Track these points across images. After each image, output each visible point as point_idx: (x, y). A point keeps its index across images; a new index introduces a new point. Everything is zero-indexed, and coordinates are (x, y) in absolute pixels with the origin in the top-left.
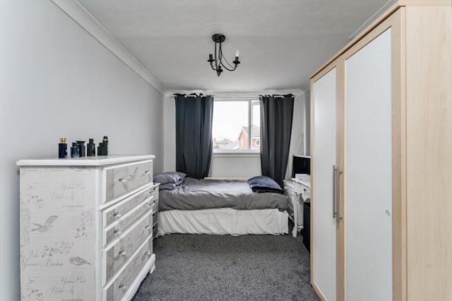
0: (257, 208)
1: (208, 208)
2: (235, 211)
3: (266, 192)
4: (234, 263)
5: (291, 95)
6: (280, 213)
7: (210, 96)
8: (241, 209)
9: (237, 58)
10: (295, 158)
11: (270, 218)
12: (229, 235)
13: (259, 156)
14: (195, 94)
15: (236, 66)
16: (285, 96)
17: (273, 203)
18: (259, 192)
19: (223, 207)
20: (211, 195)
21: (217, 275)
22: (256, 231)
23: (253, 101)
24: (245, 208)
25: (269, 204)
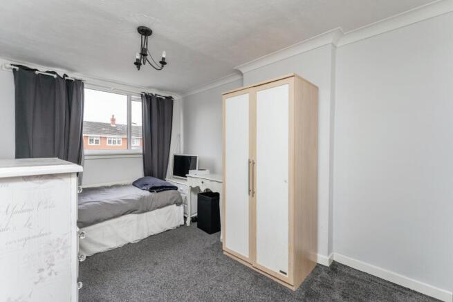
0: (158, 208)
1: (105, 220)
2: (136, 215)
3: (164, 190)
4: (156, 264)
5: (171, 97)
6: (178, 207)
7: (80, 81)
8: (143, 212)
9: (163, 59)
10: (176, 157)
11: (169, 214)
12: (129, 243)
13: (142, 156)
14: (54, 73)
15: (163, 66)
16: (166, 97)
17: (171, 199)
18: (157, 192)
19: (123, 215)
20: (105, 203)
21: (148, 280)
22: (157, 230)
23: (133, 96)
24: (148, 210)
25: (169, 202)
